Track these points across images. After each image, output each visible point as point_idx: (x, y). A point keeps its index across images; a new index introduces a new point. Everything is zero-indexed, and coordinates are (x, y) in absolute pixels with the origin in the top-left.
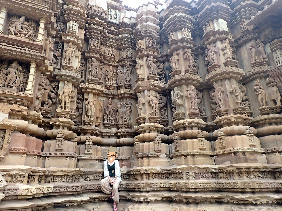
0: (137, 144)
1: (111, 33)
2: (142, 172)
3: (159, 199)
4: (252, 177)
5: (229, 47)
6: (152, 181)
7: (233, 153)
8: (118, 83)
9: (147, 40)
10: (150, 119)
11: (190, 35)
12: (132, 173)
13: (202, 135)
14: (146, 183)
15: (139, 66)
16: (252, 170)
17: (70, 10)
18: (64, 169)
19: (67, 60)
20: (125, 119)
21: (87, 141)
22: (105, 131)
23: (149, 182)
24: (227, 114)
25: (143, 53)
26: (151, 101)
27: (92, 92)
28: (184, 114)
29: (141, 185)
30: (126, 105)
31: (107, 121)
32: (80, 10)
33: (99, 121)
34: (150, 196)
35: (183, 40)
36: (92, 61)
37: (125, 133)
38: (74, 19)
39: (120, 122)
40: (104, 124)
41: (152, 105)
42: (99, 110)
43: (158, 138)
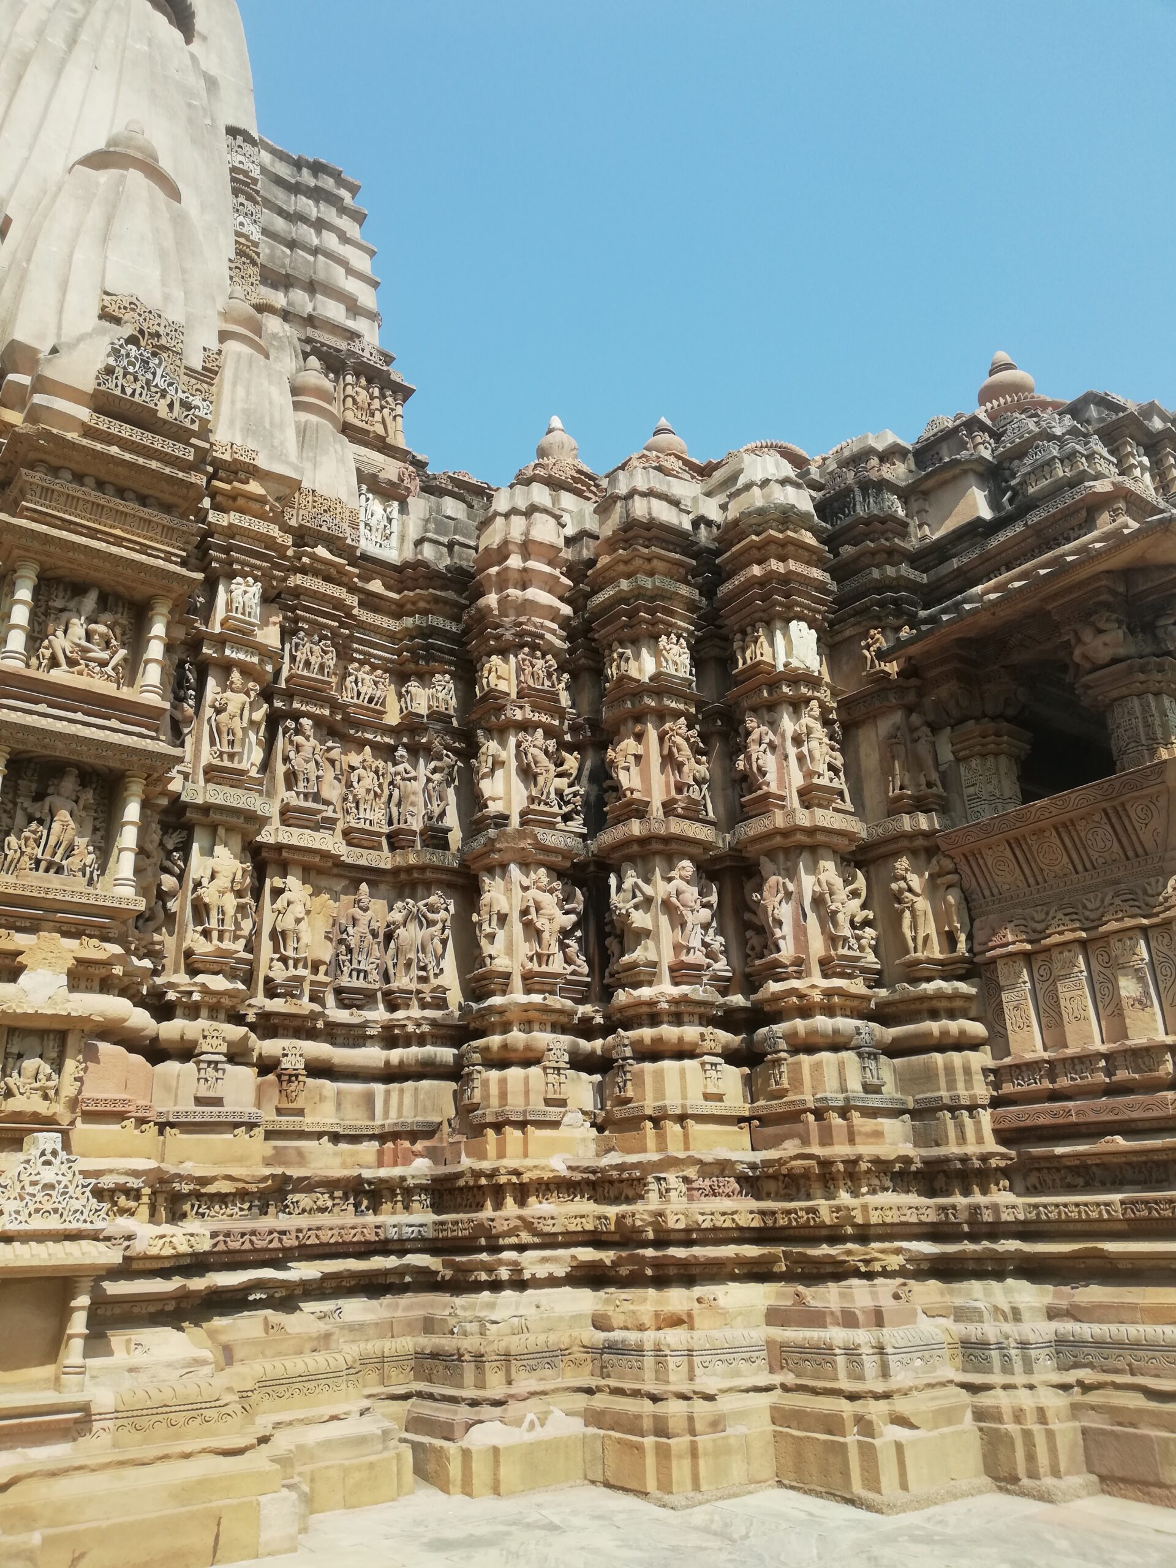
0: (475, 1076)
1: (370, 602)
2: (503, 1180)
3: (560, 1272)
4: (864, 1190)
5: (819, 731)
6: (538, 1207)
7: (812, 1111)
8: (395, 821)
9: (524, 660)
10: (527, 977)
11: (687, 662)
12: (461, 1183)
13: (712, 1044)
14: (520, 1218)
15: (490, 765)
16: (864, 1166)
17: (232, 531)
18: (235, 1172)
19: (225, 742)
20: (424, 968)
21: (284, 1060)
22: (343, 1016)
23: (526, 1212)
24: (799, 975)
25: (509, 713)
26: (533, 910)
27: (296, 863)
28: (654, 965)
29: (500, 1227)
30: (430, 916)
31: (350, 975)
32: (271, 533)
33: (321, 977)
34: (533, 1263)
35: (660, 686)
36: (299, 731)
37: (426, 1028)
38: (247, 569)
39: (403, 981)
40: (339, 991)
41: (538, 925)
42: (323, 935)
43: (558, 1053)
